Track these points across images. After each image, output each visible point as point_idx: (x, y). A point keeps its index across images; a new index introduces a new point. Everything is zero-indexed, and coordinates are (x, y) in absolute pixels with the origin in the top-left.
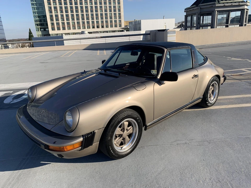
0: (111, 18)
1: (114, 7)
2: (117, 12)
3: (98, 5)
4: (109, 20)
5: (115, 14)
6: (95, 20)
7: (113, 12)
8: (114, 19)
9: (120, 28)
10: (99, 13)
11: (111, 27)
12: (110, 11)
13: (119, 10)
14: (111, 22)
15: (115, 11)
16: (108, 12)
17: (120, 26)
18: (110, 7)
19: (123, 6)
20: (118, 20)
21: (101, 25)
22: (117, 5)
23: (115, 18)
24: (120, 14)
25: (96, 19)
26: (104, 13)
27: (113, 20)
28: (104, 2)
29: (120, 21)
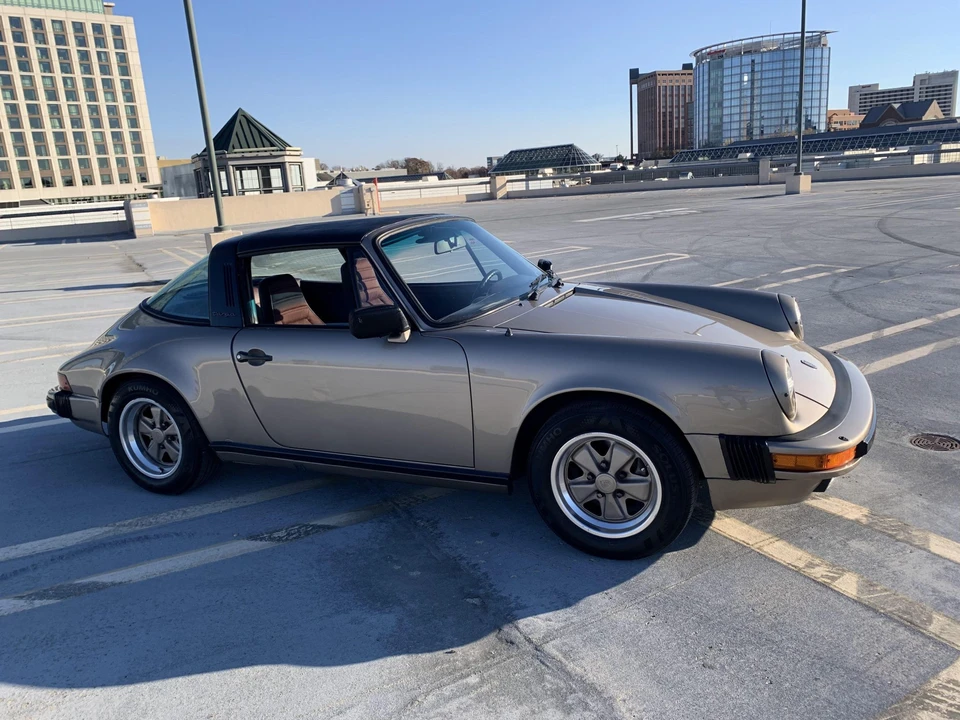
0: (101, 148)
1: (112, 110)
2: (126, 129)
3: (43, 101)
4: (93, 156)
5: (117, 136)
6: (33, 158)
7: (107, 130)
8: (116, 153)
9: (144, 187)
10: (48, 129)
11: (103, 183)
12: (97, 123)
13: (134, 123)
14: (104, 163)
15: (115, 123)
16: (88, 128)
17: (143, 179)
18: (94, 110)
19: (146, 107)
20: (130, 155)
21: (63, 177)
22: (121, 102)
23: (119, 149)
24: (136, 136)
25: (39, 153)
26: (69, 130)
27: (112, 157)
28: (66, 92)
29: (141, 162)
